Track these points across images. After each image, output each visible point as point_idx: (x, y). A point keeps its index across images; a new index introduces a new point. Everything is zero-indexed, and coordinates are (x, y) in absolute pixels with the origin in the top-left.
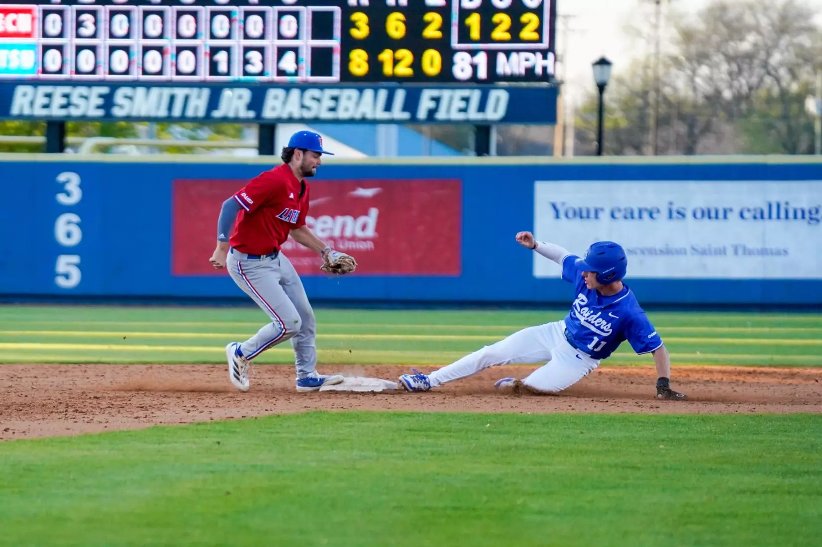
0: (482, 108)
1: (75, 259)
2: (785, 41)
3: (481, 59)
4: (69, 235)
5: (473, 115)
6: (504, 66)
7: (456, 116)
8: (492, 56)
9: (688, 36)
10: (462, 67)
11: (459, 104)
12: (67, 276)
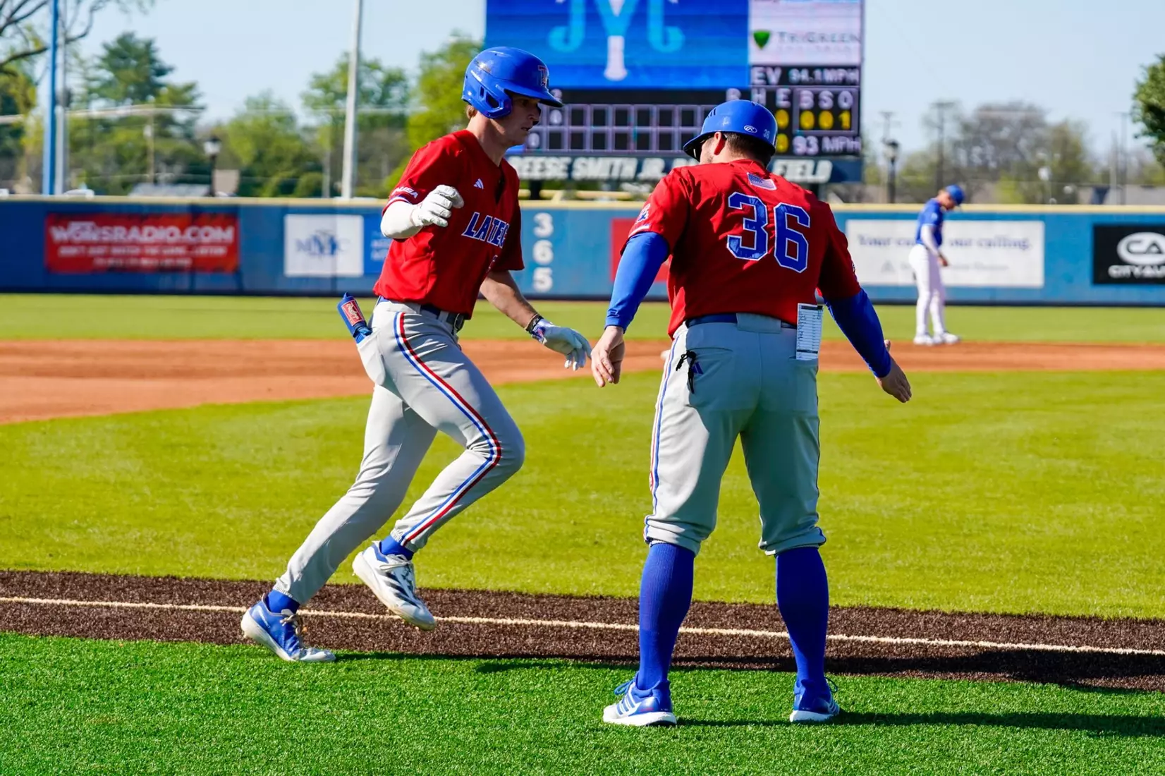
0: (814, 172)
1: (547, 271)
2: (1028, 132)
3: (813, 140)
4: (544, 255)
5: (810, 178)
6: (828, 145)
7: (798, 178)
8: (820, 139)
9: (966, 127)
10: (800, 144)
11: (799, 170)
12: (542, 282)
